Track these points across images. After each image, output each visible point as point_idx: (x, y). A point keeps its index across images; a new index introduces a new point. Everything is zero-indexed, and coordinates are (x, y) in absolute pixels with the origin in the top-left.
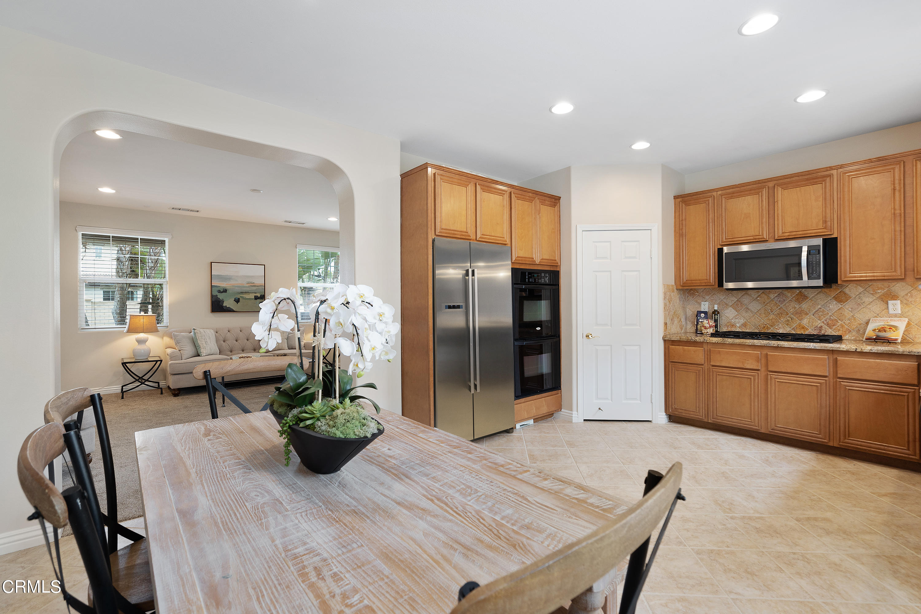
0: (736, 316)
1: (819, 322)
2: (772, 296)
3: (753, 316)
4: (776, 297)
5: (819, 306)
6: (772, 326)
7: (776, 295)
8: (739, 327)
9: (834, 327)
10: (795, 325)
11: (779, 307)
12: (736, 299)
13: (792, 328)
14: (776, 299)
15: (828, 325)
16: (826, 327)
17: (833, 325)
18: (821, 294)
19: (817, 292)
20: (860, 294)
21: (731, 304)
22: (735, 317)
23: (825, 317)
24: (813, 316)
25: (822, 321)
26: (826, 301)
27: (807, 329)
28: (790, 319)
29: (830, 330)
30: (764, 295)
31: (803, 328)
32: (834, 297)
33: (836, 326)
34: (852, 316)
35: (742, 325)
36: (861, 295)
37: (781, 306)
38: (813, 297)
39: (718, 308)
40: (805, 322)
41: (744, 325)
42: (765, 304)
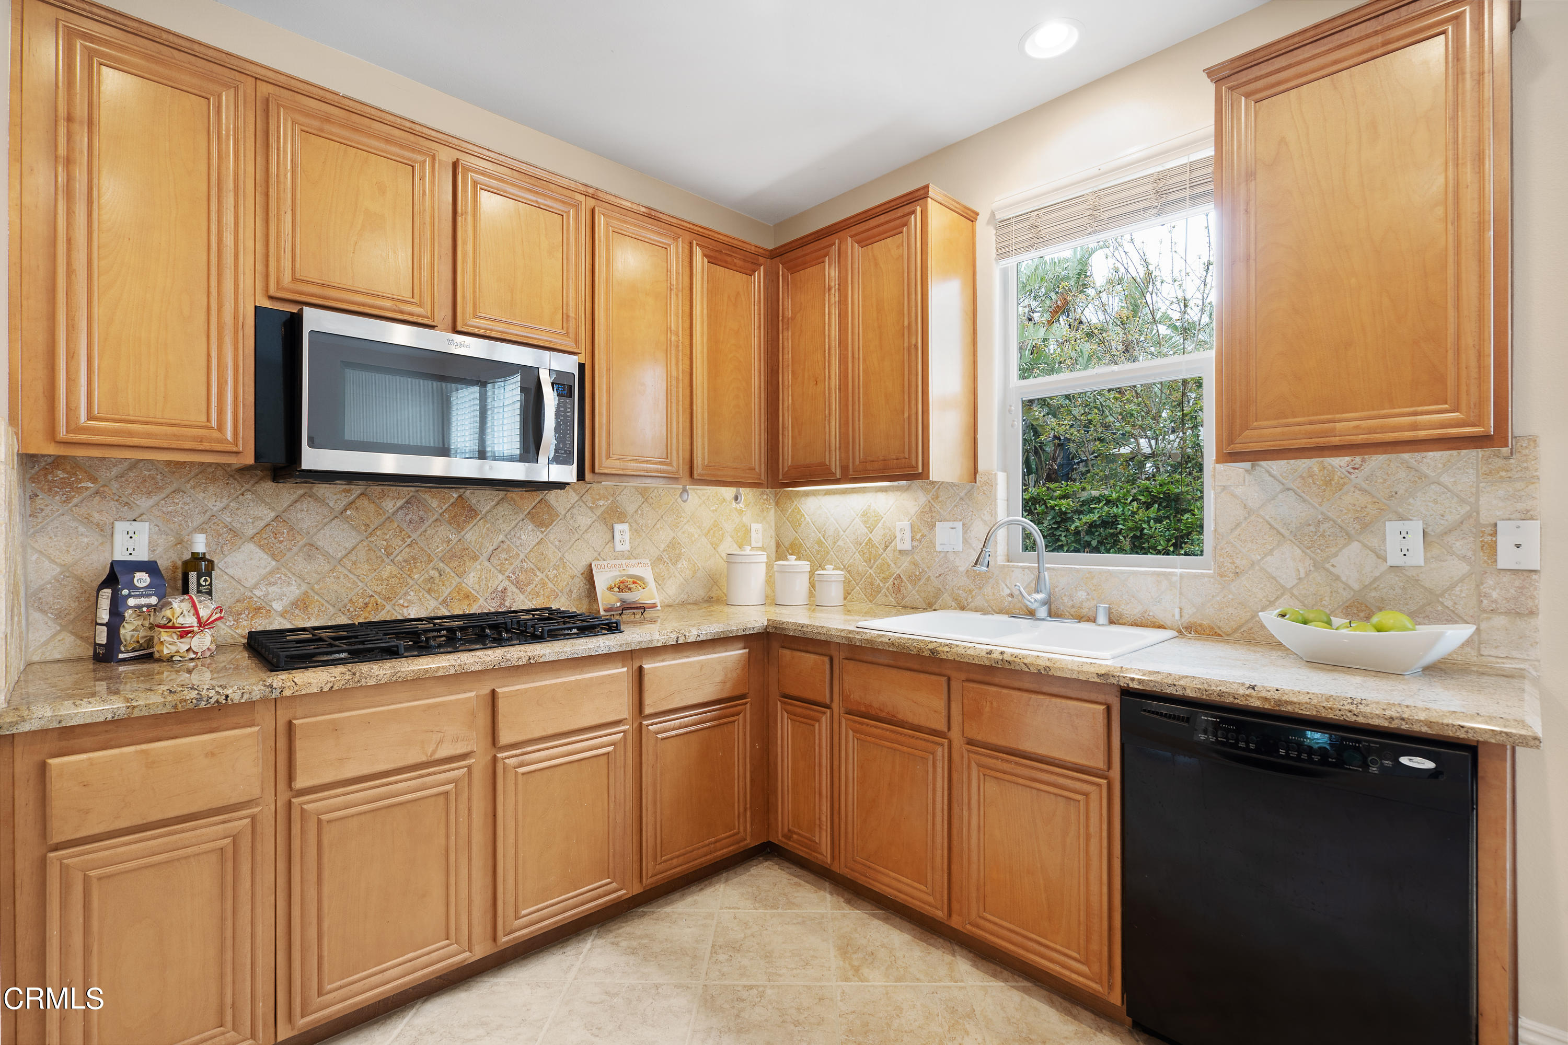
0: (271, 573)
1: (501, 577)
2: (390, 505)
3: (332, 570)
4: (401, 508)
5: (501, 537)
6: (388, 599)
7: (400, 503)
8: (282, 615)
9: (529, 589)
10: (449, 590)
11: (409, 541)
12: (273, 514)
13: (441, 599)
14: (400, 513)
15: (517, 583)
16: (514, 589)
17: (528, 584)
18: (505, 505)
19: (496, 499)
20: (573, 507)
21: (250, 532)
22: (268, 579)
23: (511, 564)
24: (487, 563)
25: (507, 574)
26: (513, 524)
27: (475, 600)
28: (437, 575)
29: (522, 596)
30: (366, 502)
31: (467, 596)
32: (529, 513)
33: (532, 586)
34: (561, 559)
35: (295, 604)
36: (575, 511)
37: (414, 536)
38: (488, 512)
39: (207, 545)
40: (471, 579)
41: (301, 604)
42: (369, 531)
